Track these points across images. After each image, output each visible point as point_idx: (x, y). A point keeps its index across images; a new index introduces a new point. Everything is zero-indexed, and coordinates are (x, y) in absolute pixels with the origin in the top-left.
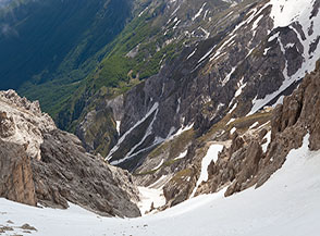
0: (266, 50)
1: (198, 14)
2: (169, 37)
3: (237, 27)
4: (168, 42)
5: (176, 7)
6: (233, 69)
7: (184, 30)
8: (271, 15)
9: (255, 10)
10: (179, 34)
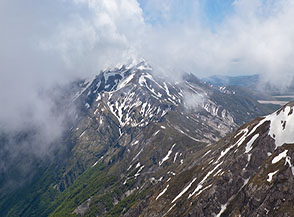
0: (271, 175)
1: (166, 158)
2: (129, 186)
3: (223, 154)
4: (128, 193)
5: (138, 150)
6: (224, 208)
7: (149, 176)
8: (270, 133)
9: (246, 130)
10: (142, 182)
